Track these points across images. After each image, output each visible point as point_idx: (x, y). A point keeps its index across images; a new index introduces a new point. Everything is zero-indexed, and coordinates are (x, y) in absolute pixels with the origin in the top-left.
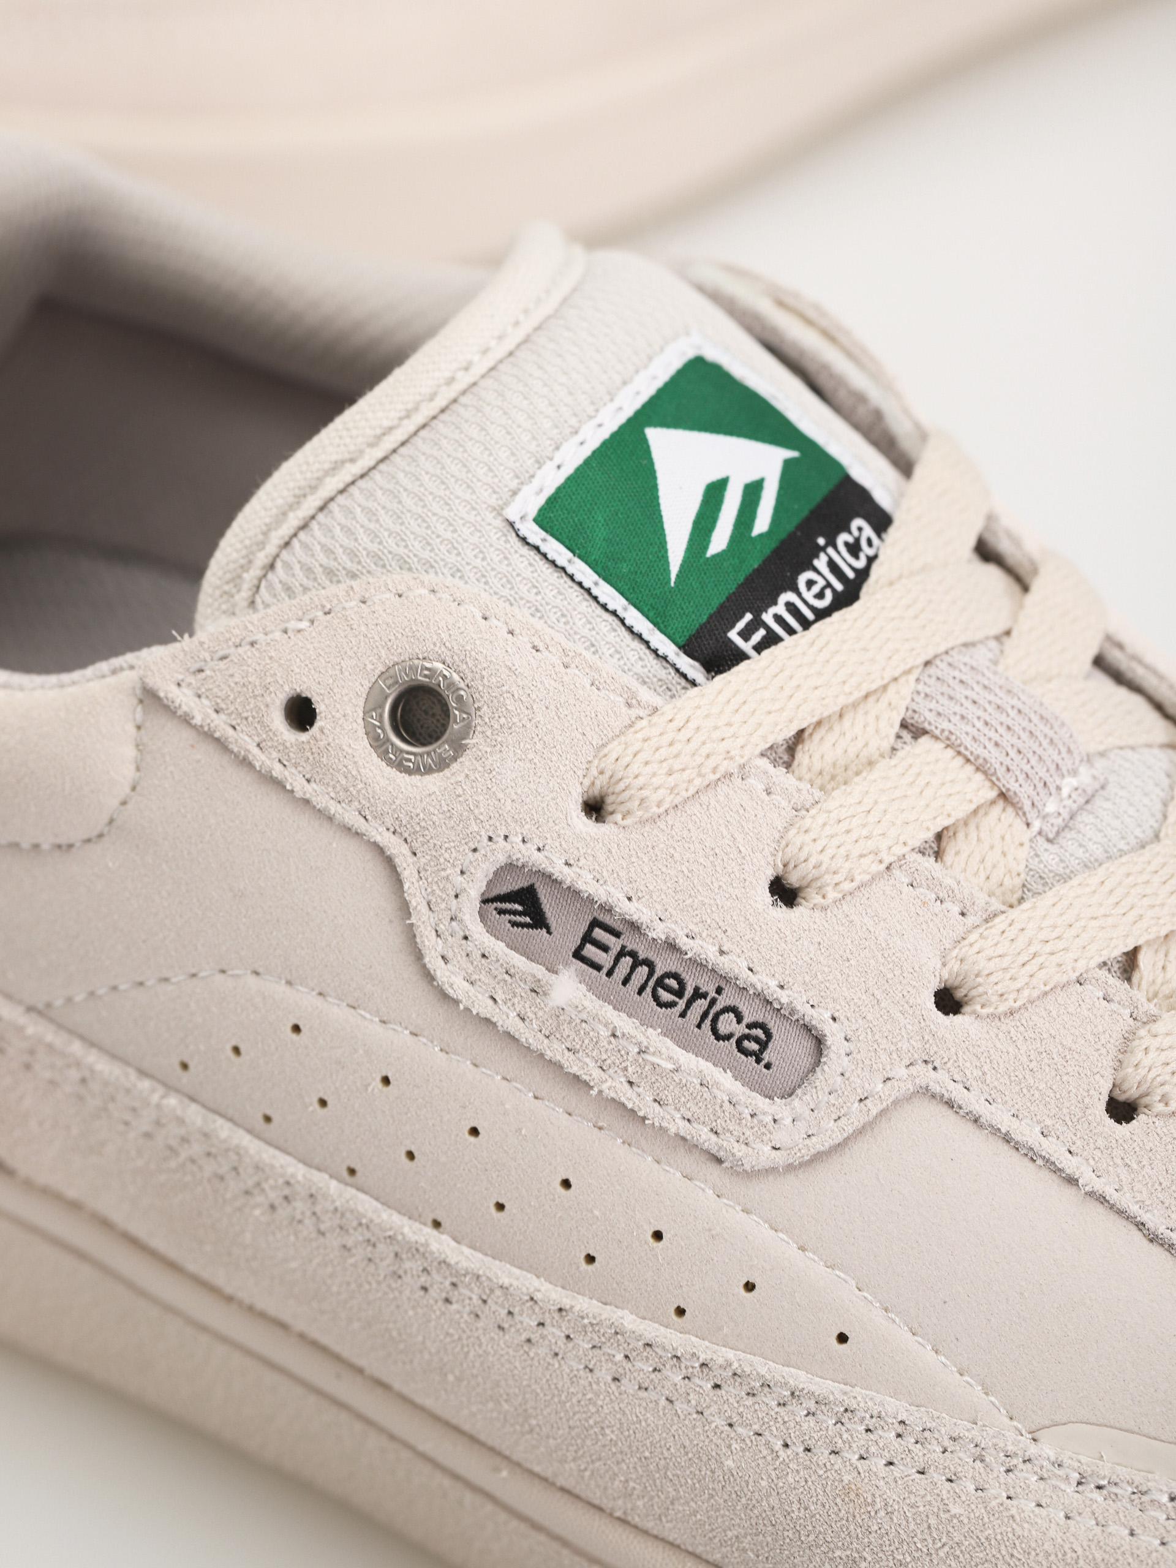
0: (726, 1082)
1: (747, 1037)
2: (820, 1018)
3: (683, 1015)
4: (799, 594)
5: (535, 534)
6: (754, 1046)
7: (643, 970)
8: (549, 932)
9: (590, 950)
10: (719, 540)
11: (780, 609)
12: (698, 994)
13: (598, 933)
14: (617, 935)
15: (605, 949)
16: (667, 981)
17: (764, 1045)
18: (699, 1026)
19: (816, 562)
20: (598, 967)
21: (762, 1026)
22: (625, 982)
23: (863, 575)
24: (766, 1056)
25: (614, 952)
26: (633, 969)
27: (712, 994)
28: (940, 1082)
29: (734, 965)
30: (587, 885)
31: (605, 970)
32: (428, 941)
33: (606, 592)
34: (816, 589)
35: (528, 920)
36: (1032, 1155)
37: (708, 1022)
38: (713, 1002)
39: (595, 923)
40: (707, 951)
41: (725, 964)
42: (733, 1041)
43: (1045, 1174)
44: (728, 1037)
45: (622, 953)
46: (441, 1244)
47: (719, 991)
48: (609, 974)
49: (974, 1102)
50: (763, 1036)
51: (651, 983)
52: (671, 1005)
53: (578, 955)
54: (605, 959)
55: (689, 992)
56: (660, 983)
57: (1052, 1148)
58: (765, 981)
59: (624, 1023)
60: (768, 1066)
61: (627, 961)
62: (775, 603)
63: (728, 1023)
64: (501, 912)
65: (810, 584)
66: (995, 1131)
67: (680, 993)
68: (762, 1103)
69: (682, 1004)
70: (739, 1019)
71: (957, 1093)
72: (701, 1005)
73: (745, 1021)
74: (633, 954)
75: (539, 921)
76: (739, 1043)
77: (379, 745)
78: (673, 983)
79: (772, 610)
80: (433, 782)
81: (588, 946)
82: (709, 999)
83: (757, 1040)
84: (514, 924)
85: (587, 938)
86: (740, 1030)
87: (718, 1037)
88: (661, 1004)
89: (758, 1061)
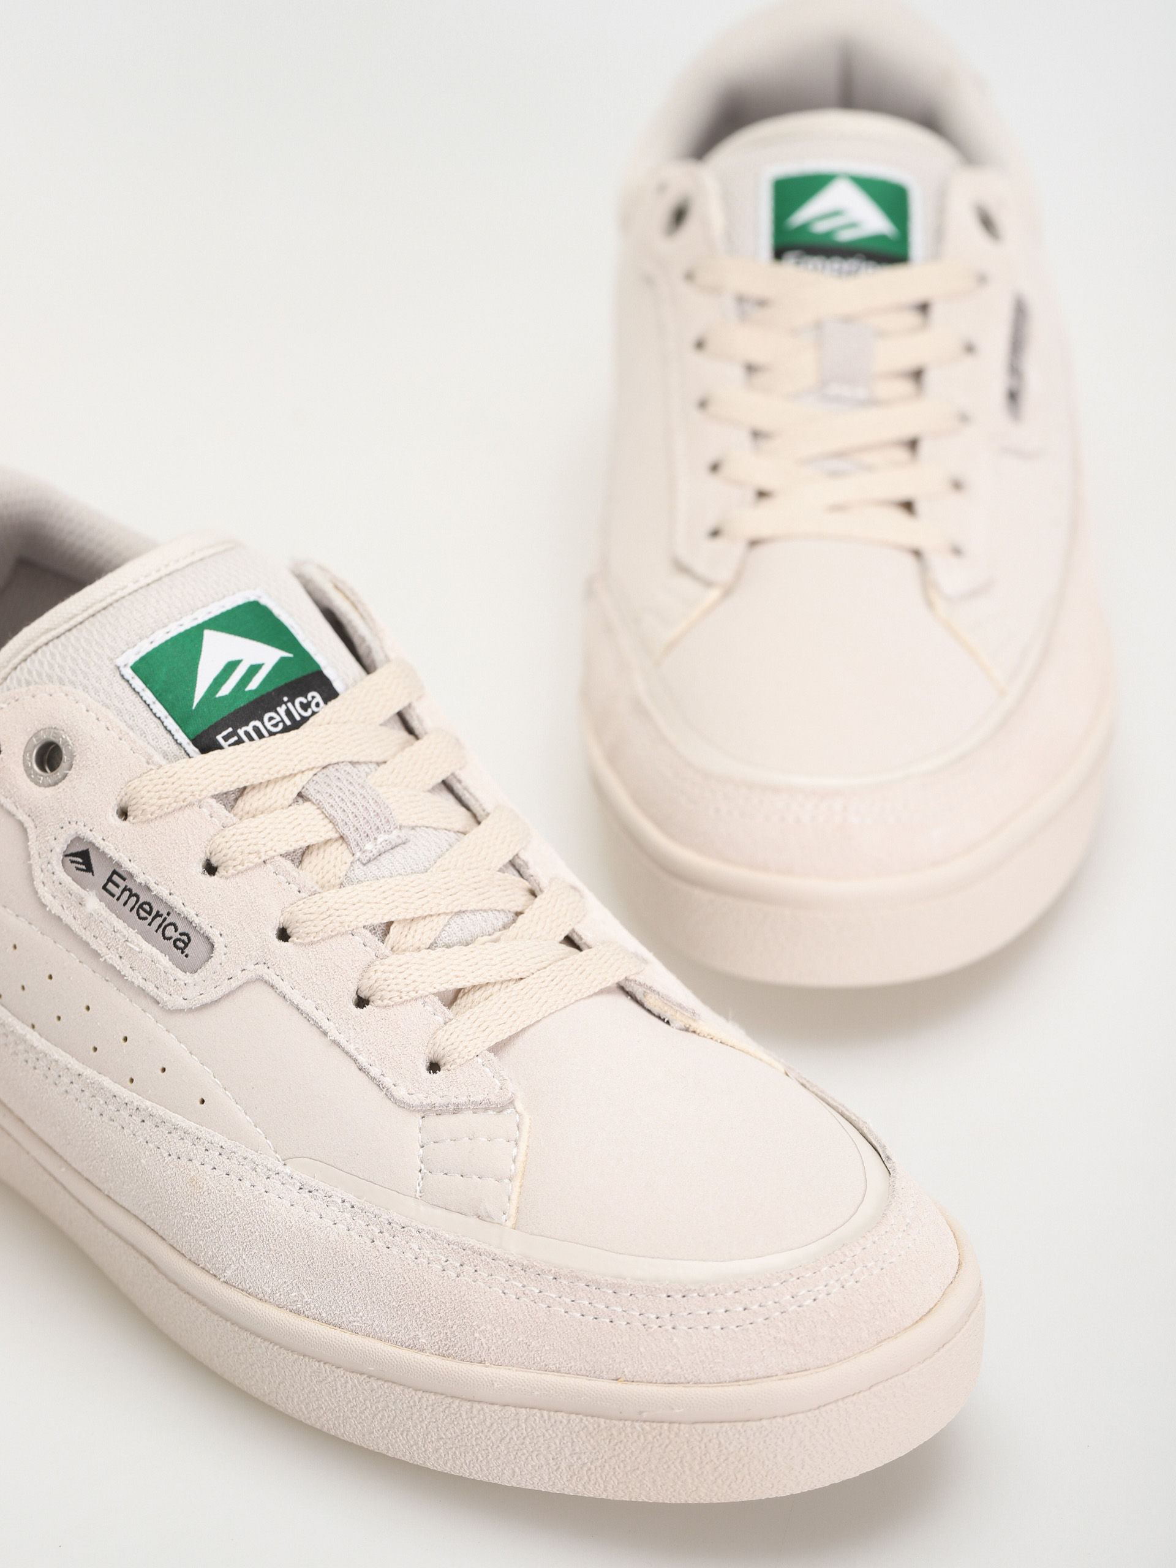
0: (164, 961)
1: (179, 940)
2: (214, 934)
3: (150, 924)
4: (263, 723)
5: (129, 674)
6: (181, 945)
7: (134, 899)
8: (93, 875)
9: (110, 886)
10: (226, 690)
11: (249, 728)
12: (158, 915)
13: (115, 878)
14: (124, 879)
15: (117, 886)
16: (144, 906)
17: (186, 945)
18: (156, 931)
19: (278, 709)
20: (113, 895)
21: (187, 935)
22: (125, 904)
23: (305, 720)
24: (187, 951)
25: (121, 888)
26: (129, 897)
27: (165, 915)
28: (270, 975)
29: (176, 901)
30: (111, 851)
31: (116, 897)
32: (37, 873)
33: (159, 709)
34: (274, 722)
35: (84, 867)
36: (308, 1017)
37: (161, 929)
38: (165, 919)
39: (115, 872)
40: (164, 893)
41: (171, 900)
42: (172, 940)
43: (314, 1029)
44: (170, 938)
45: (125, 889)
46: (33, 1037)
47: (168, 914)
48: (118, 899)
49: (284, 987)
50: (187, 941)
51: (137, 906)
52: (145, 919)
53: (104, 888)
54: (117, 891)
55: (154, 913)
56: (141, 907)
57: (319, 1016)
58: (190, 912)
59: (120, 924)
60: (187, 956)
61: (127, 893)
62: (247, 725)
63: (170, 931)
64: (72, 862)
65: (271, 719)
66: (292, 1003)
67: (150, 913)
68: (179, 974)
69: (150, 918)
70: (176, 930)
71: (276, 981)
72: (159, 920)
73: (179, 931)
74: (130, 890)
75: (89, 869)
76: (175, 942)
77: (28, 770)
78: (147, 907)
79: (244, 728)
80: (49, 791)
81: (110, 884)
82: (163, 917)
83: (183, 942)
84: (78, 869)
85: (110, 880)
86: (176, 935)
87: (165, 938)
88: (140, 918)
89: (182, 953)
